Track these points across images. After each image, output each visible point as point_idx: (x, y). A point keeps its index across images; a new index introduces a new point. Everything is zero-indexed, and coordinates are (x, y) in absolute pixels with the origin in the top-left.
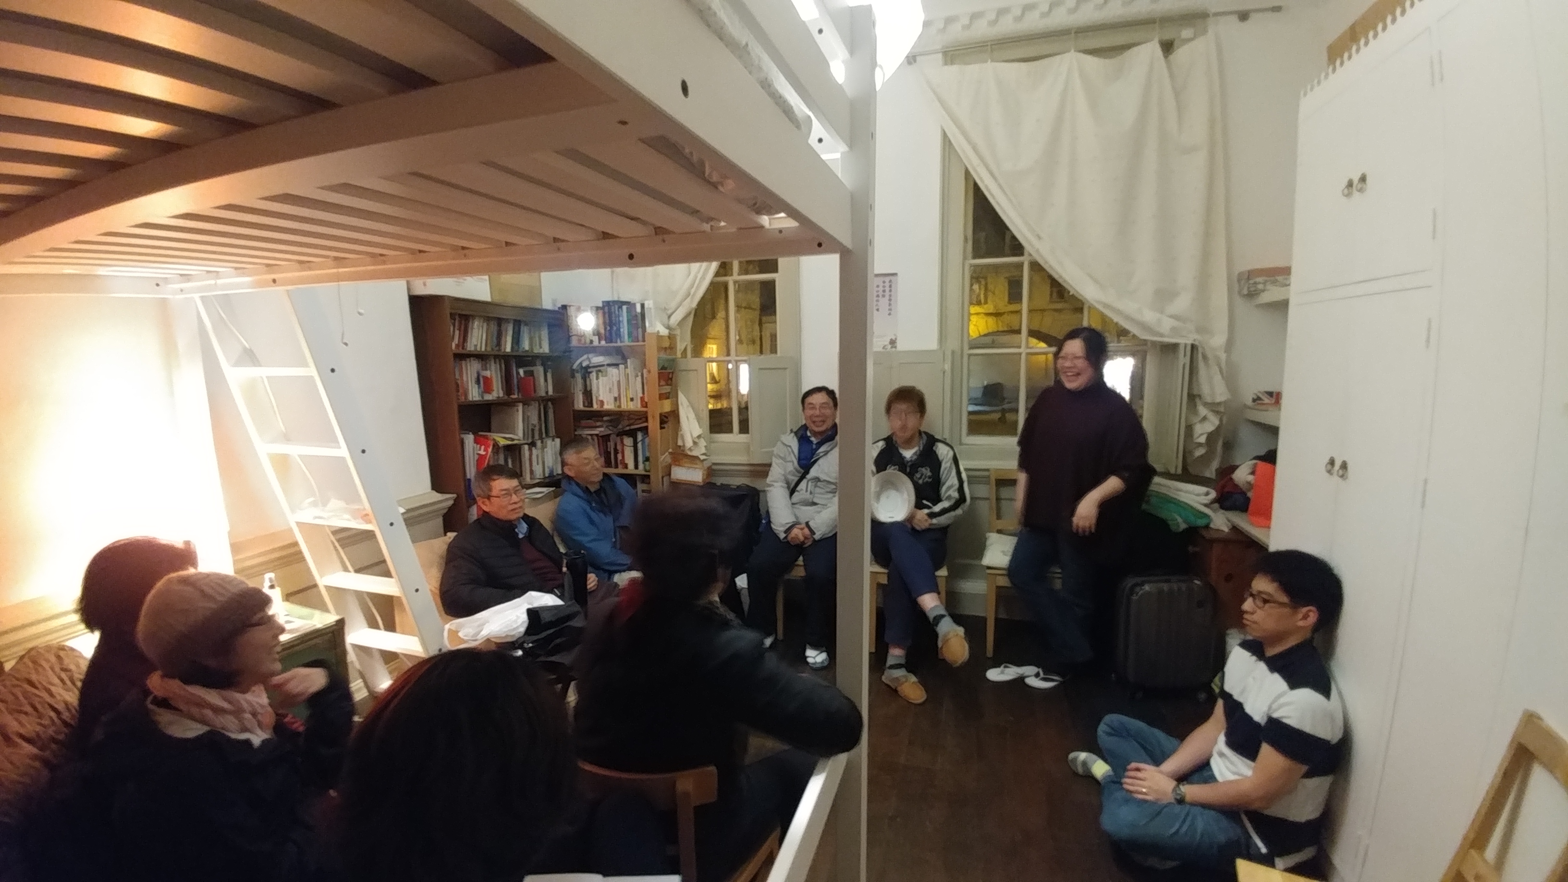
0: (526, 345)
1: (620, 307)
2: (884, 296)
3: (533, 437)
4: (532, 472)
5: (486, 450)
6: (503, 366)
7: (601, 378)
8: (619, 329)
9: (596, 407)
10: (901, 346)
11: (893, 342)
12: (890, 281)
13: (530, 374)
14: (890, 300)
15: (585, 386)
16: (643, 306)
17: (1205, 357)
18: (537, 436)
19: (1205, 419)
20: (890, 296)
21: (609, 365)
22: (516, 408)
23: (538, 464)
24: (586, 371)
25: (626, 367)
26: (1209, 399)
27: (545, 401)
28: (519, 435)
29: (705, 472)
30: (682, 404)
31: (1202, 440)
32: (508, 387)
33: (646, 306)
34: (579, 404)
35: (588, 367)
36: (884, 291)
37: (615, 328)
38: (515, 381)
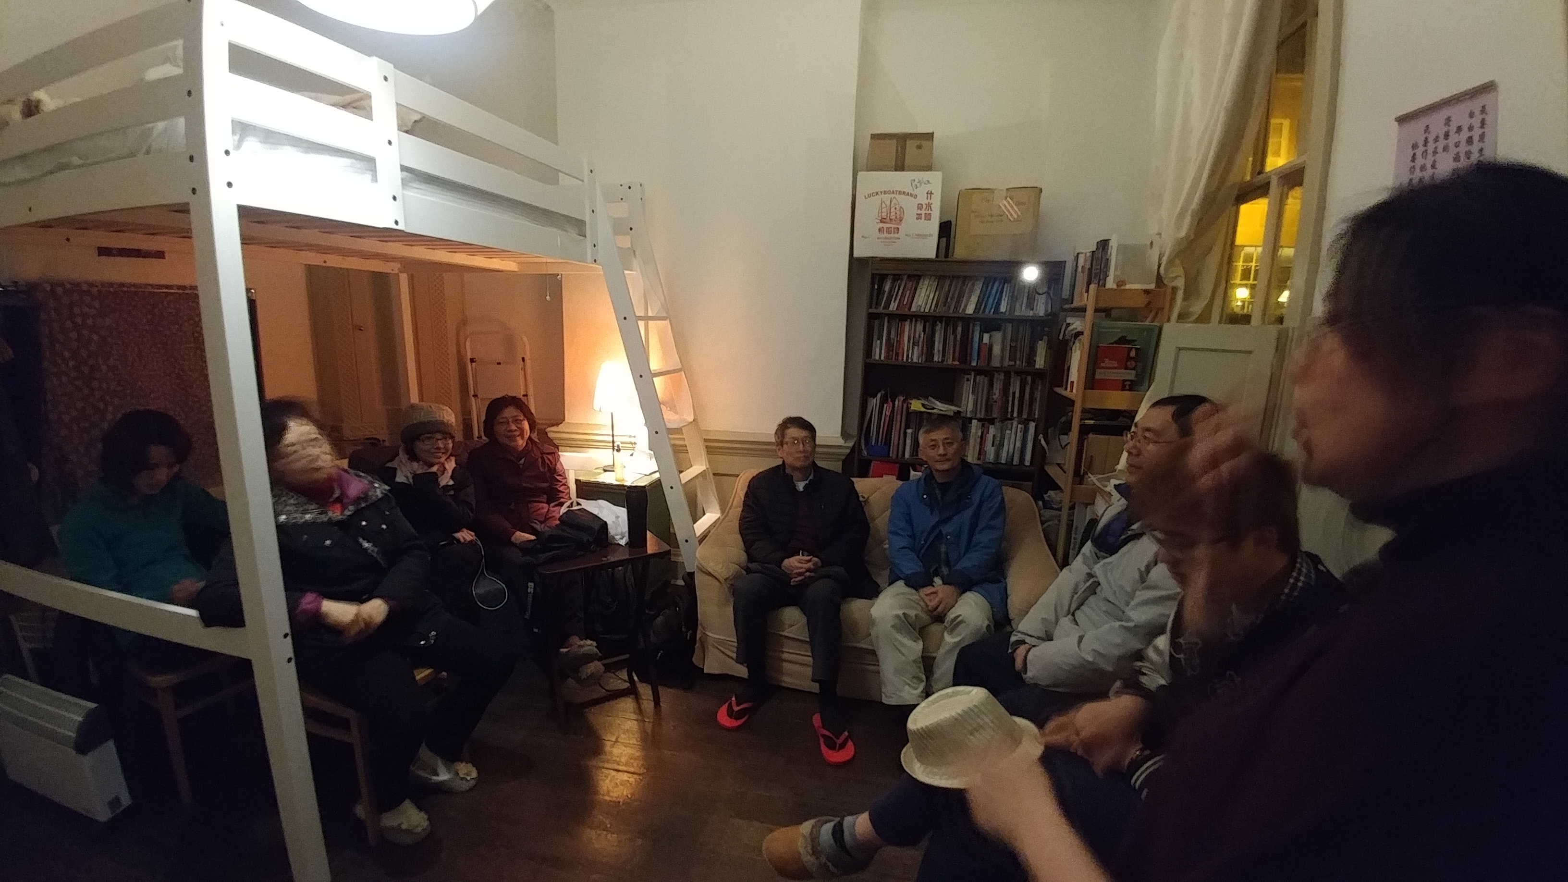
2: (1469, 155)
3: (991, 414)
4: (981, 452)
6: (959, 329)
20: (1481, 152)
22: (967, 376)
23: (993, 445)
38: (976, 346)
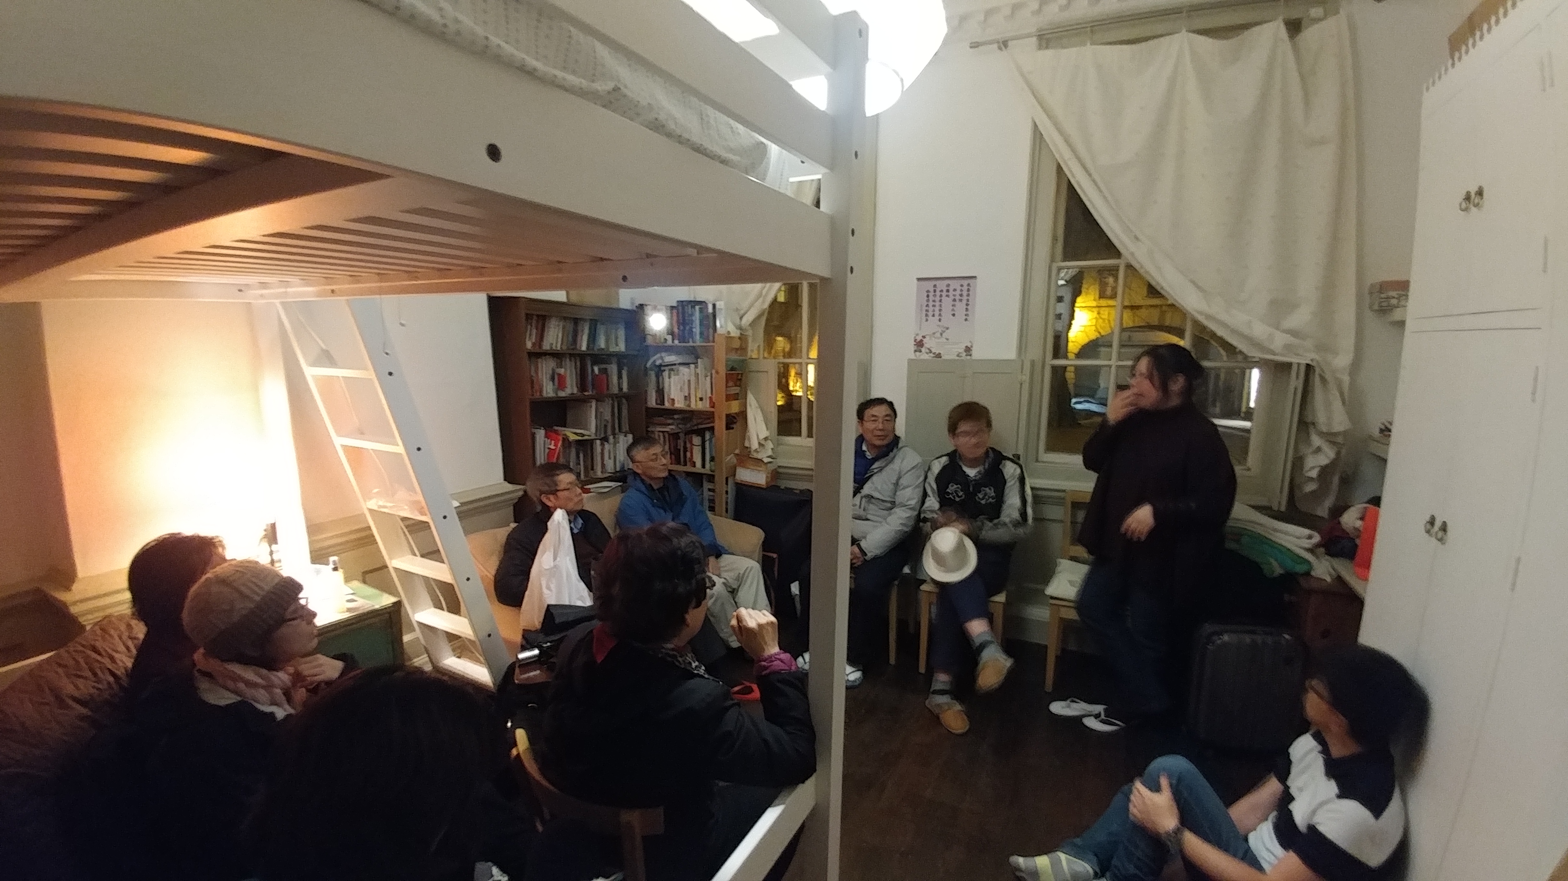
0: (602, 343)
1: (693, 307)
2: (961, 300)
3: (605, 432)
4: (603, 466)
5: (556, 445)
6: (578, 364)
7: (673, 377)
8: (691, 328)
9: (667, 405)
10: (976, 354)
11: (968, 350)
12: (969, 285)
13: (604, 371)
14: (967, 305)
15: (658, 382)
16: (714, 306)
17: (1323, 380)
18: (609, 431)
19: (1319, 450)
20: (968, 300)
21: (680, 364)
22: (589, 404)
23: (610, 458)
24: (659, 369)
25: (696, 367)
26: (1324, 429)
27: (619, 397)
28: (591, 431)
29: (769, 475)
30: (750, 405)
31: (1314, 474)
32: (582, 385)
33: (718, 306)
34: (652, 402)
35: (661, 365)
36: (961, 295)
37: (687, 328)
38: (590, 378)
